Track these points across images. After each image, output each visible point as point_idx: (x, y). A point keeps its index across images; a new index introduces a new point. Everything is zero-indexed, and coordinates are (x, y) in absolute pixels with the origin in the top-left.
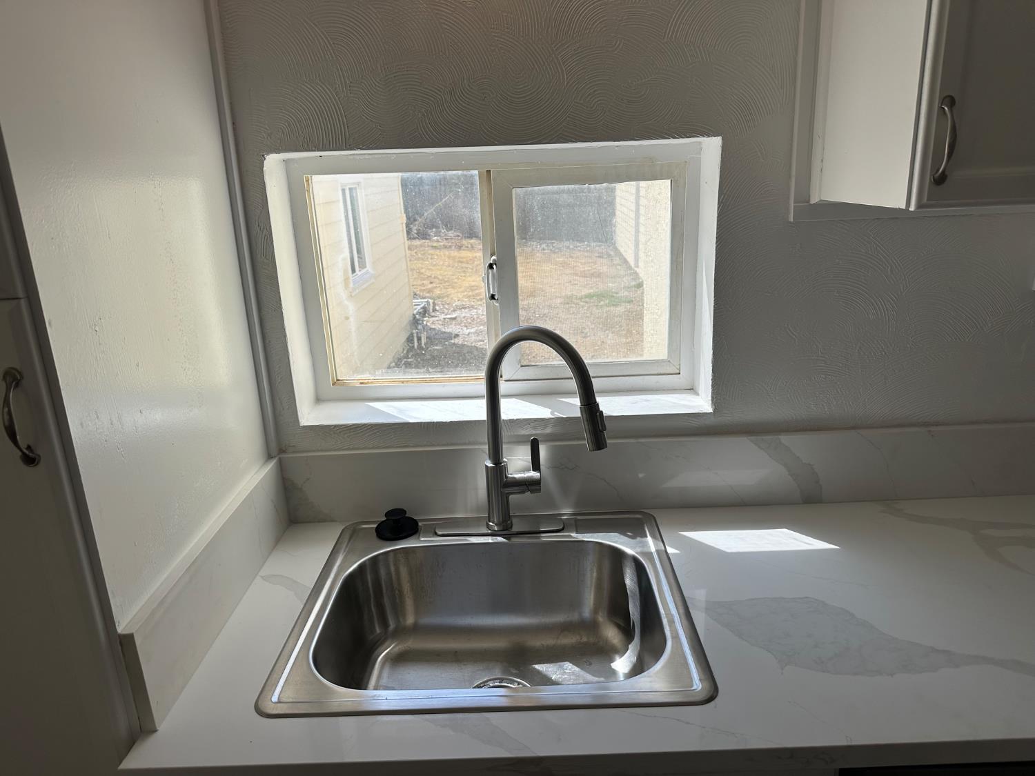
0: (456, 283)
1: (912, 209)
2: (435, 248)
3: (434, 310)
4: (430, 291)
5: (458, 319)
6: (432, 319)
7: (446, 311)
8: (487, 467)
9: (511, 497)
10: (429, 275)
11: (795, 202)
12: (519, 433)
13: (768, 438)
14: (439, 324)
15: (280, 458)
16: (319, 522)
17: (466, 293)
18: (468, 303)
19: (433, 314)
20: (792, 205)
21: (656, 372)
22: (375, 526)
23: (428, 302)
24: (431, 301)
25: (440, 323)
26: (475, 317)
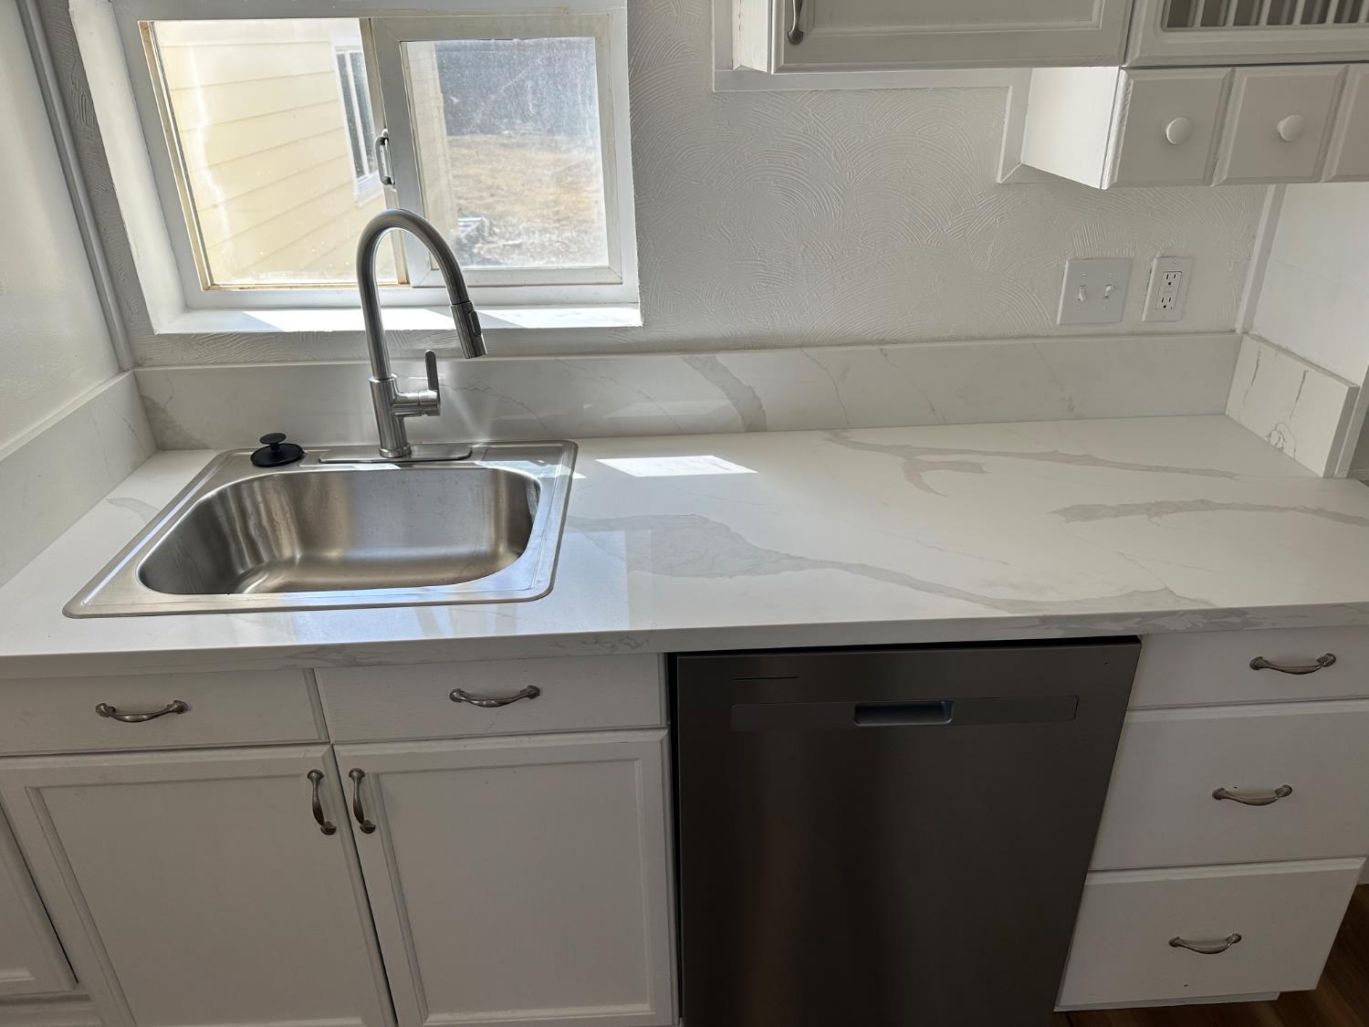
0: (527, 196)
1: (772, 72)
2: (504, 146)
3: (492, 234)
4: (488, 207)
5: (524, 247)
6: (486, 247)
7: (507, 235)
8: (371, 383)
9: (405, 419)
10: (490, 184)
11: (716, 68)
12: (414, 347)
13: (702, 356)
14: (496, 252)
15: (134, 373)
16: (191, 449)
17: (539, 212)
18: (541, 225)
19: (491, 239)
20: (714, 70)
21: (595, 282)
22: (251, 453)
23: (482, 222)
24: (487, 223)
25: (499, 251)
26: (547, 243)
